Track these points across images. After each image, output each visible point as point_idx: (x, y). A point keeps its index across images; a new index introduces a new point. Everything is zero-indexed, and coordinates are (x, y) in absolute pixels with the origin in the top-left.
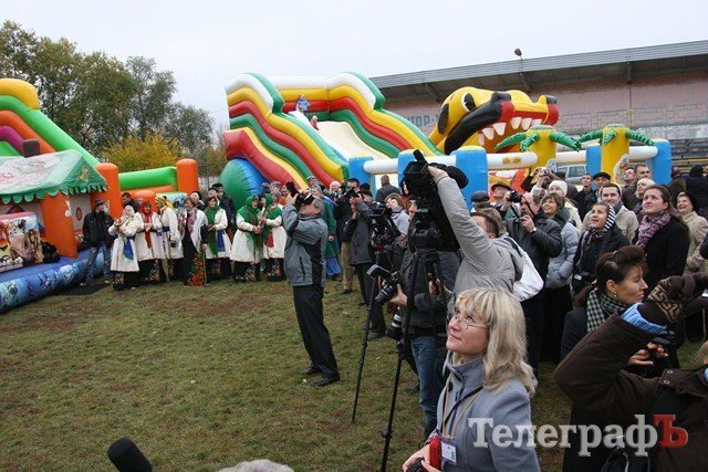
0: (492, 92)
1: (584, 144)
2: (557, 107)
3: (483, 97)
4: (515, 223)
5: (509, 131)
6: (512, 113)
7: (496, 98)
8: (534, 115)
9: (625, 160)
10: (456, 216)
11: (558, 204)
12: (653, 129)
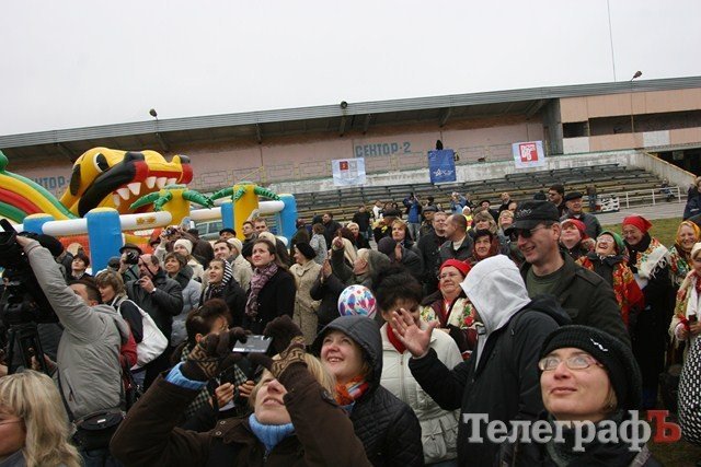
0: (124, 152)
1: (216, 201)
2: (191, 165)
3: (116, 157)
4: (134, 285)
5: (144, 190)
6: (146, 173)
7: (129, 158)
8: (169, 175)
9: (255, 215)
10: (50, 287)
11: (181, 263)
12: (284, 184)
